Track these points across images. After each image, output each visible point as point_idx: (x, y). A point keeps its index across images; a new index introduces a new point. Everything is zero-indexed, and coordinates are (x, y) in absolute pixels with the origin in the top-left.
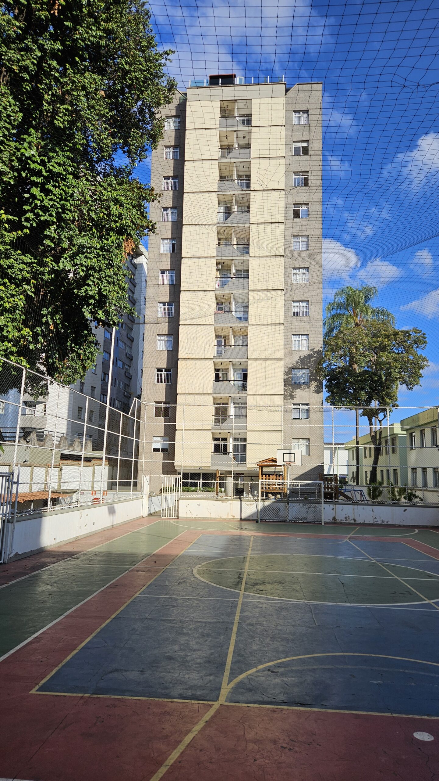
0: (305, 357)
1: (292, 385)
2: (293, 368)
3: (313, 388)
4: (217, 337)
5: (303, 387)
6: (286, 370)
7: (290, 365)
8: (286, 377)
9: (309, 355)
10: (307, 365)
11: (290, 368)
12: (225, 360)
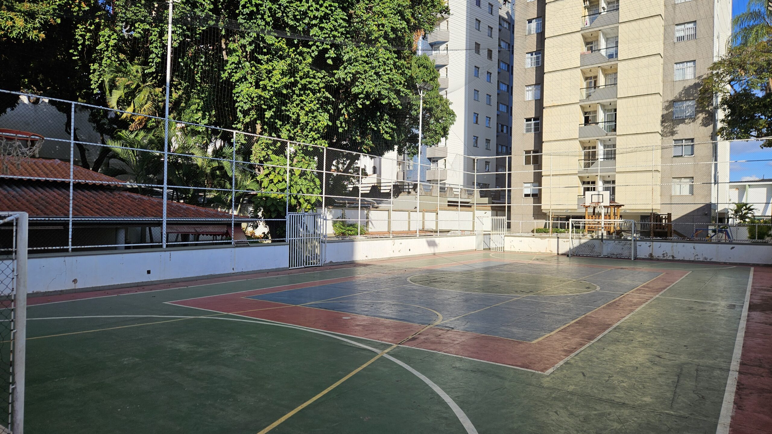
0: (691, 87)
1: (673, 120)
2: (674, 101)
3: (699, 121)
4: (586, 79)
5: (686, 121)
6: (667, 104)
7: (671, 98)
8: (665, 112)
9: (695, 84)
10: (693, 95)
11: (671, 101)
12: (593, 102)
